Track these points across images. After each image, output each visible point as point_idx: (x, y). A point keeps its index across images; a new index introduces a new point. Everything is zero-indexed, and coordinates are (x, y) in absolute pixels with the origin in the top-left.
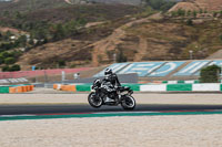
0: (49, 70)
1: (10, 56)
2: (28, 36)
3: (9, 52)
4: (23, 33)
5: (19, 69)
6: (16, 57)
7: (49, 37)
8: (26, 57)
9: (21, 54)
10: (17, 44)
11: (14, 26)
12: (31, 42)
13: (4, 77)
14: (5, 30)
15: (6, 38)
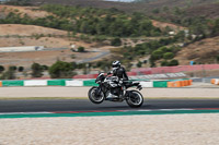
0: (206, 65)
1: (169, 51)
2: (187, 31)
3: (168, 47)
4: (182, 29)
5: (177, 64)
6: (175, 52)
7: (208, 33)
8: (185, 52)
9: (179, 49)
10: (176, 39)
11: (173, 21)
12: (190, 38)
13: (163, 72)
14: (164, 25)
15: (166, 34)
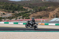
1: (27, 15)
2: (32, 10)
3: (27, 14)
4: (31, 9)
5: (29, 19)
6: (29, 15)
7: (38, 10)
9: (30, 14)
10: (29, 12)
11: (29, 7)
12: (33, 12)
13: (26, 20)
14: (26, 8)
15: (27, 10)
